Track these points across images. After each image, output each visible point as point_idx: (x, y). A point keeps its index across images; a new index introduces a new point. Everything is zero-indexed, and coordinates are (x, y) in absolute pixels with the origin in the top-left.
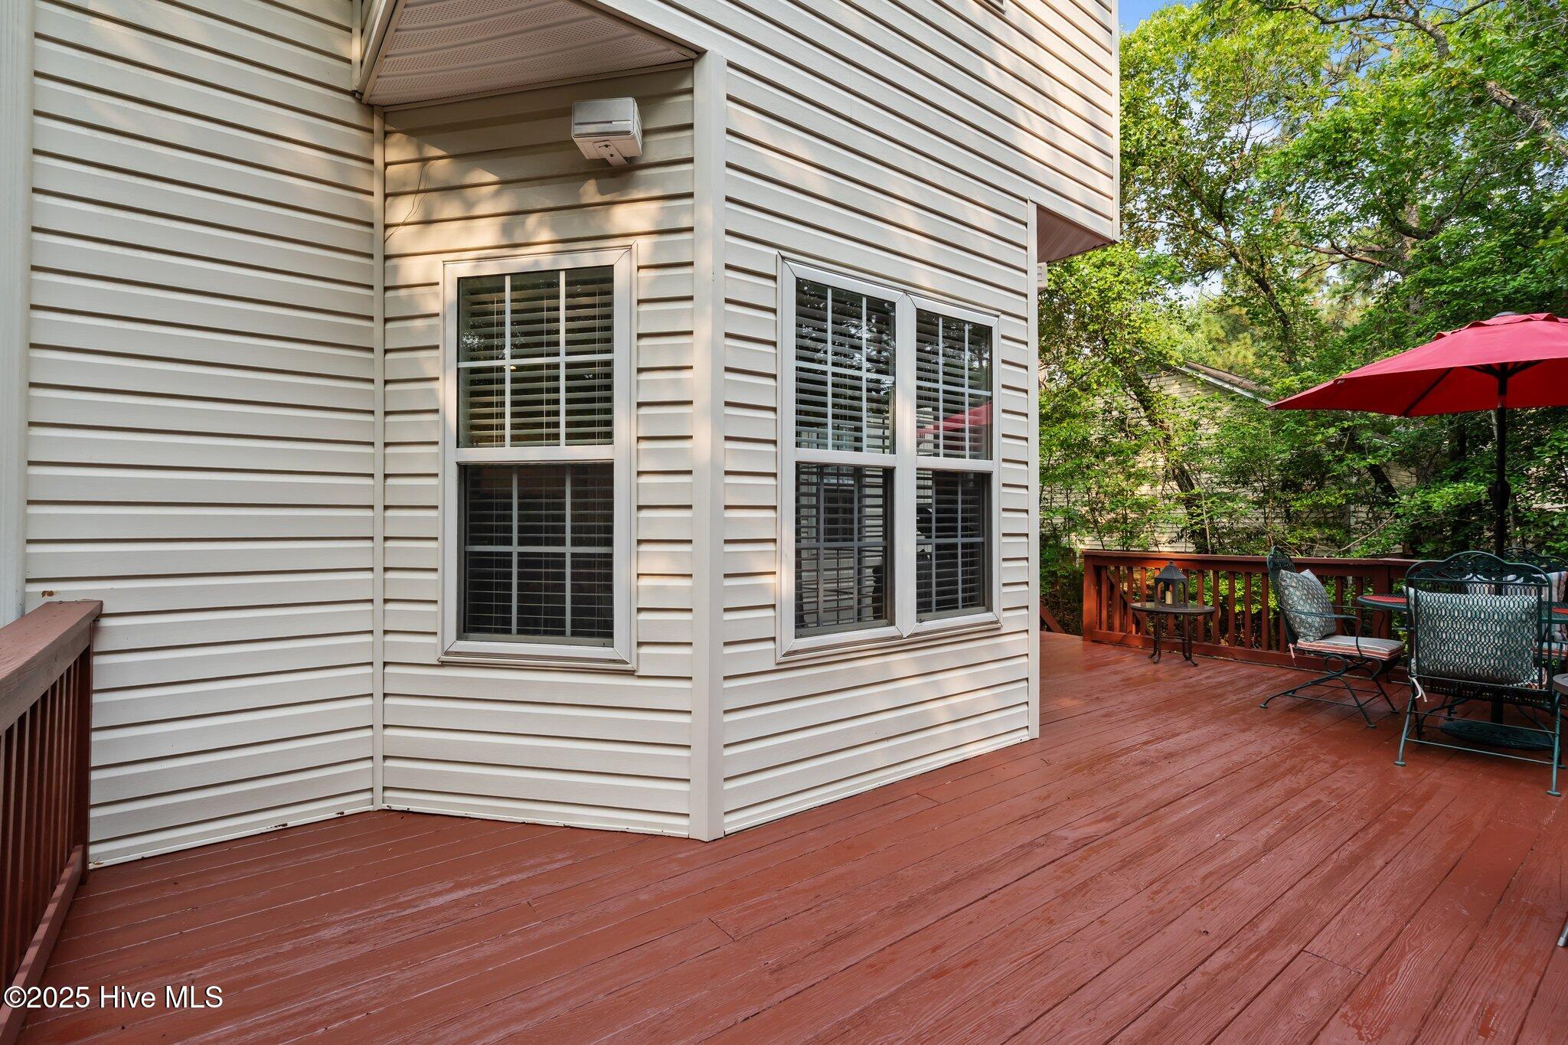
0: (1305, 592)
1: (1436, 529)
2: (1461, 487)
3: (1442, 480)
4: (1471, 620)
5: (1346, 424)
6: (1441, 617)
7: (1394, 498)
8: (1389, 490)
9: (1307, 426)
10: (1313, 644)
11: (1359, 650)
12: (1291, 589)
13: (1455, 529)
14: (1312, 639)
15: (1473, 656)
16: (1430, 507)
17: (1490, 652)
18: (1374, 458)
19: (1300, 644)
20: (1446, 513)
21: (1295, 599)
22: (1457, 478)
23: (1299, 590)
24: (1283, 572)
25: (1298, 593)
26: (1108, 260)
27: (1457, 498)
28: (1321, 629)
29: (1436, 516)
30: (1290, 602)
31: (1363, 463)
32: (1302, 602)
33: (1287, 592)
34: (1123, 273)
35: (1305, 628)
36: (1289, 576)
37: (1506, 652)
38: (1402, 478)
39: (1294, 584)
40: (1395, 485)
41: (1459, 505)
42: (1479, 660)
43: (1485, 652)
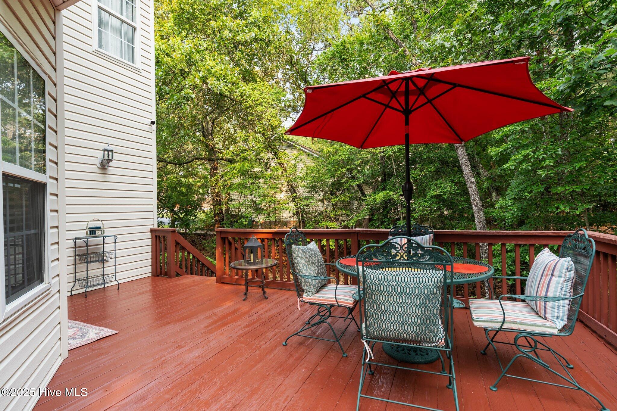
0: (307, 260)
1: (378, 209)
2: (385, 193)
3: (379, 191)
4: (400, 294)
5: (348, 167)
6: (381, 292)
7: (364, 197)
8: (364, 194)
9: (335, 168)
10: (312, 297)
11: (337, 301)
12: (299, 259)
13: (384, 210)
14: (310, 294)
15: (402, 324)
16: (376, 201)
17: (413, 321)
18: (358, 181)
19: (305, 298)
20: (381, 203)
21: (301, 265)
22: (384, 189)
23: (303, 259)
24: (294, 246)
25: (303, 261)
26: (258, 88)
27: (384, 197)
28: (317, 286)
29: (378, 204)
30: (298, 268)
31: (354, 183)
32: (305, 268)
33: (296, 261)
34: (263, 94)
35: (307, 286)
36: (297, 249)
37: (423, 320)
38: (368, 190)
39: (300, 255)
40: (366, 193)
41: (385, 200)
42: (406, 327)
43: (410, 321)
